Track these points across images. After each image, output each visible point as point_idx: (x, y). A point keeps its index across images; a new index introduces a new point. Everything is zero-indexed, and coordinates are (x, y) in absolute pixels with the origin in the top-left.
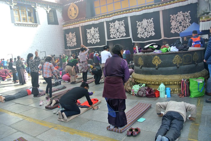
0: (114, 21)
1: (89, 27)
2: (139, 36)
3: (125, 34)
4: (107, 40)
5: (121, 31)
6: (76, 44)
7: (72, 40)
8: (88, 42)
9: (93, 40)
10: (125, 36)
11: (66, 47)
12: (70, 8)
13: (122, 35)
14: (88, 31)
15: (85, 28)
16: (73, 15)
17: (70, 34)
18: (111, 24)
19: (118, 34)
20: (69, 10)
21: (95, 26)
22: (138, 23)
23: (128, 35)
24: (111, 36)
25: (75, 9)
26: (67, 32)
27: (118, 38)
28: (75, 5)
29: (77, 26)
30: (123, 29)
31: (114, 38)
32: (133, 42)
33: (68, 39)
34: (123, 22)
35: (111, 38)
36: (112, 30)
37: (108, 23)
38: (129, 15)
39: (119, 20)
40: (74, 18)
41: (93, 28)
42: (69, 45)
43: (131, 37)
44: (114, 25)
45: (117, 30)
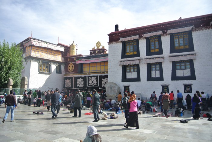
0: (91, 77)
1: (79, 78)
2: (102, 86)
3: (96, 84)
4: (87, 86)
5: (94, 83)
6: (71, 86)
7: (68, 83)
8: (77, 86)
9: (80, 85)
11: (64, 87)
12: (69, 65)
14: (78, 80)
15: (76, 78)
16: (71, 69)
17: (68, 80)
18: (90, 78)
19: (93, 83)
20: (69, 66)
21: (82, 78)
22: (102, 80)
23: (97, 85)
24: (90, 84)
25: (72, 66)
26: (66, 78)
27: (93, 85)
28: (73, 64)
29: (72, 76)
30: (95, 81)
31: (91, 85)
32: (99, 88)
33: (66, 83)
34: (96, 78)
35: (89, 85)
36: (90, 81)
37: (88, 77)
38: (99, 75)
39: (94, 76)
41: (81, 79)
42: (66, 86)
43: (99, 86)
45: (93, 81)
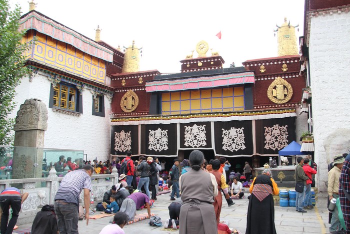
0: (191, 124)
1: (154, 127)
2: (224, 148)
3: (205, 144)
4: (179, 148)
5: (200, 139)
6: (130, 148)
7: (124, 142)
8: (150, 148)
9: (158, 146)
10: (205, 147)
11: (112, 150)
12: (125, 96)
13: (201, 143)
14: (152, 132)
15: (147, 129)
17: (123, 133)
18: (187, 128)
19: (195, 142)
21: (163, 127)
22: (224, 132)
23: (209, 145)
24: (186, 144)
25: (133, 98)
26: (118, 129)
27: (196, 147)
28: (135, 94)
29: (135, 123)
30: (202, 136)
31: (190, 147)
32: (216, 155)
33: (117, 140)
34: (203, 128)
35: (186, 147)
36: (187, 136)
37: (182, 125)
38: (213, 120)
39: (199, 124)
40: (130, 111)
41: (159, 130)
42: (119, 148)
43: (213, 148)
44: (191, 130)
45: (195, 136)
